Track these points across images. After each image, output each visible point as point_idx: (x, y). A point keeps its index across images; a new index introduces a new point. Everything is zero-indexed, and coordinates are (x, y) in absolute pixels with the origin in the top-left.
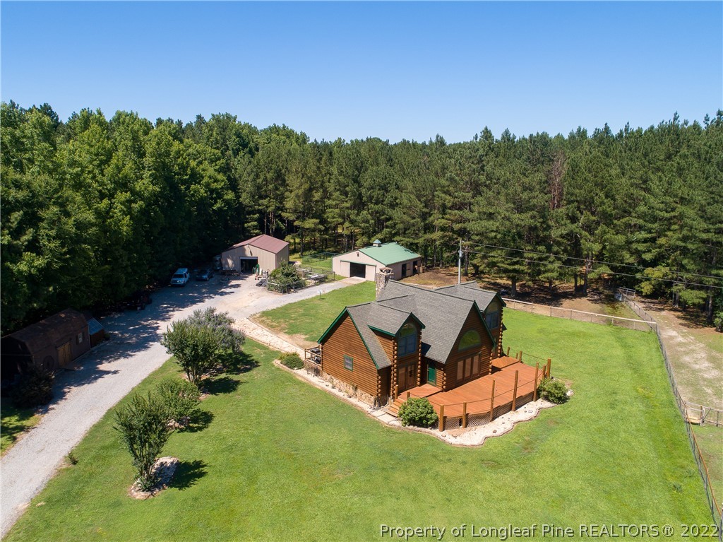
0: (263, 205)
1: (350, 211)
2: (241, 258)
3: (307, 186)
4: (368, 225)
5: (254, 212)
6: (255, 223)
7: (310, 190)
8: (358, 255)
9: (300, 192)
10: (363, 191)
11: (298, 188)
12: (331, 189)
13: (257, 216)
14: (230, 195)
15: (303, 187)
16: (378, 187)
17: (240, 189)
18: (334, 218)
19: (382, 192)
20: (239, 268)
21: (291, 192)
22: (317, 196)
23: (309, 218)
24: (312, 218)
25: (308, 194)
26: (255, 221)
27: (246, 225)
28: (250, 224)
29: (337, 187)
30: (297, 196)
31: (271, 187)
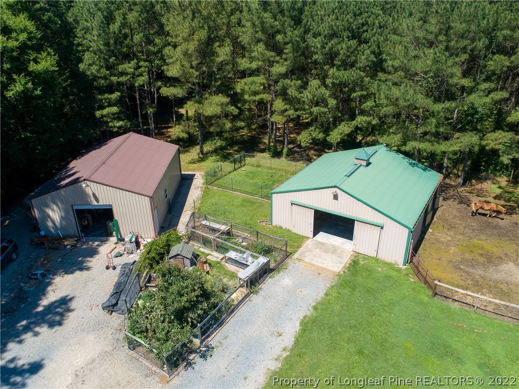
0: (127, 74)
1: (288, 81)
2: (75, 208)
3: (203, 34)
4: (326, 110)
5: (110, 89)
6: (115, 109)
7: (210, 41)
8: (336, 197)
9: (192, 46)
10: (315, 43)
11: (186, 40)
12: (245, 39)
13: (115, 96)
14: (46, 63)
15: (196, 37)
16: (346, 34)
17: (79, 45)
18: (256, 93)
19: (353, 43)
20: (73, 227)
21: (175, 46)
22: (223, 52)
23: (210, 94)
24: (216, 93)
25: (206, 51)
26: (113, 105)
27: (98, 114)
28: (105, 112)
29: (260, 35)
30: (185, 53)
31: (137, 38)
